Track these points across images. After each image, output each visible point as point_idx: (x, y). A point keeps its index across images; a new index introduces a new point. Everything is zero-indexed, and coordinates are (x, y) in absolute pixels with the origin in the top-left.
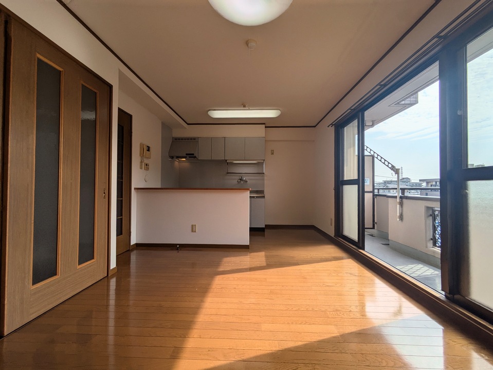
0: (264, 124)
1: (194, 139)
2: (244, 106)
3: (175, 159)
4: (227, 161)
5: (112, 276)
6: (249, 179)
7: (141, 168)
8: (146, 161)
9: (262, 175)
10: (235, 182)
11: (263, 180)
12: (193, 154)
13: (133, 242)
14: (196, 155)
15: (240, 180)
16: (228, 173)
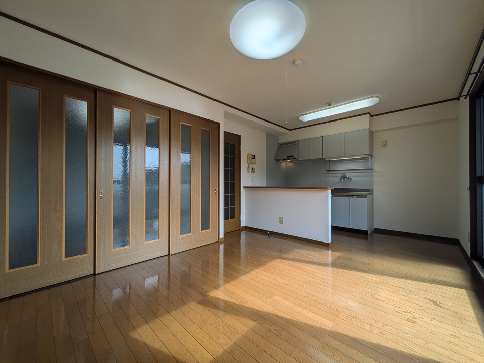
0: (368, 113)
1: (295, 142)
2: (329, 105)
3: (281, 161)
5: (221, 243)
6: (354, 177)
7: (248, 172)
8: (252, 166)
9: (371, 171)
10: (338, 179)
11: (372, 176)
12: (293, 156)
13: (243, 224)
14: (295, 157)
15: (343, 177)
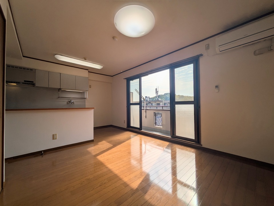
0: (88, 70)
1: (32, 70)
2: (85, 59)
4: (62, 89)
6: (76, 102)
9: (84, 99)
10: (65, 103)
11: (85, 102)
14: (34, 82)
15: (69, 102)
16: (59, 97)
